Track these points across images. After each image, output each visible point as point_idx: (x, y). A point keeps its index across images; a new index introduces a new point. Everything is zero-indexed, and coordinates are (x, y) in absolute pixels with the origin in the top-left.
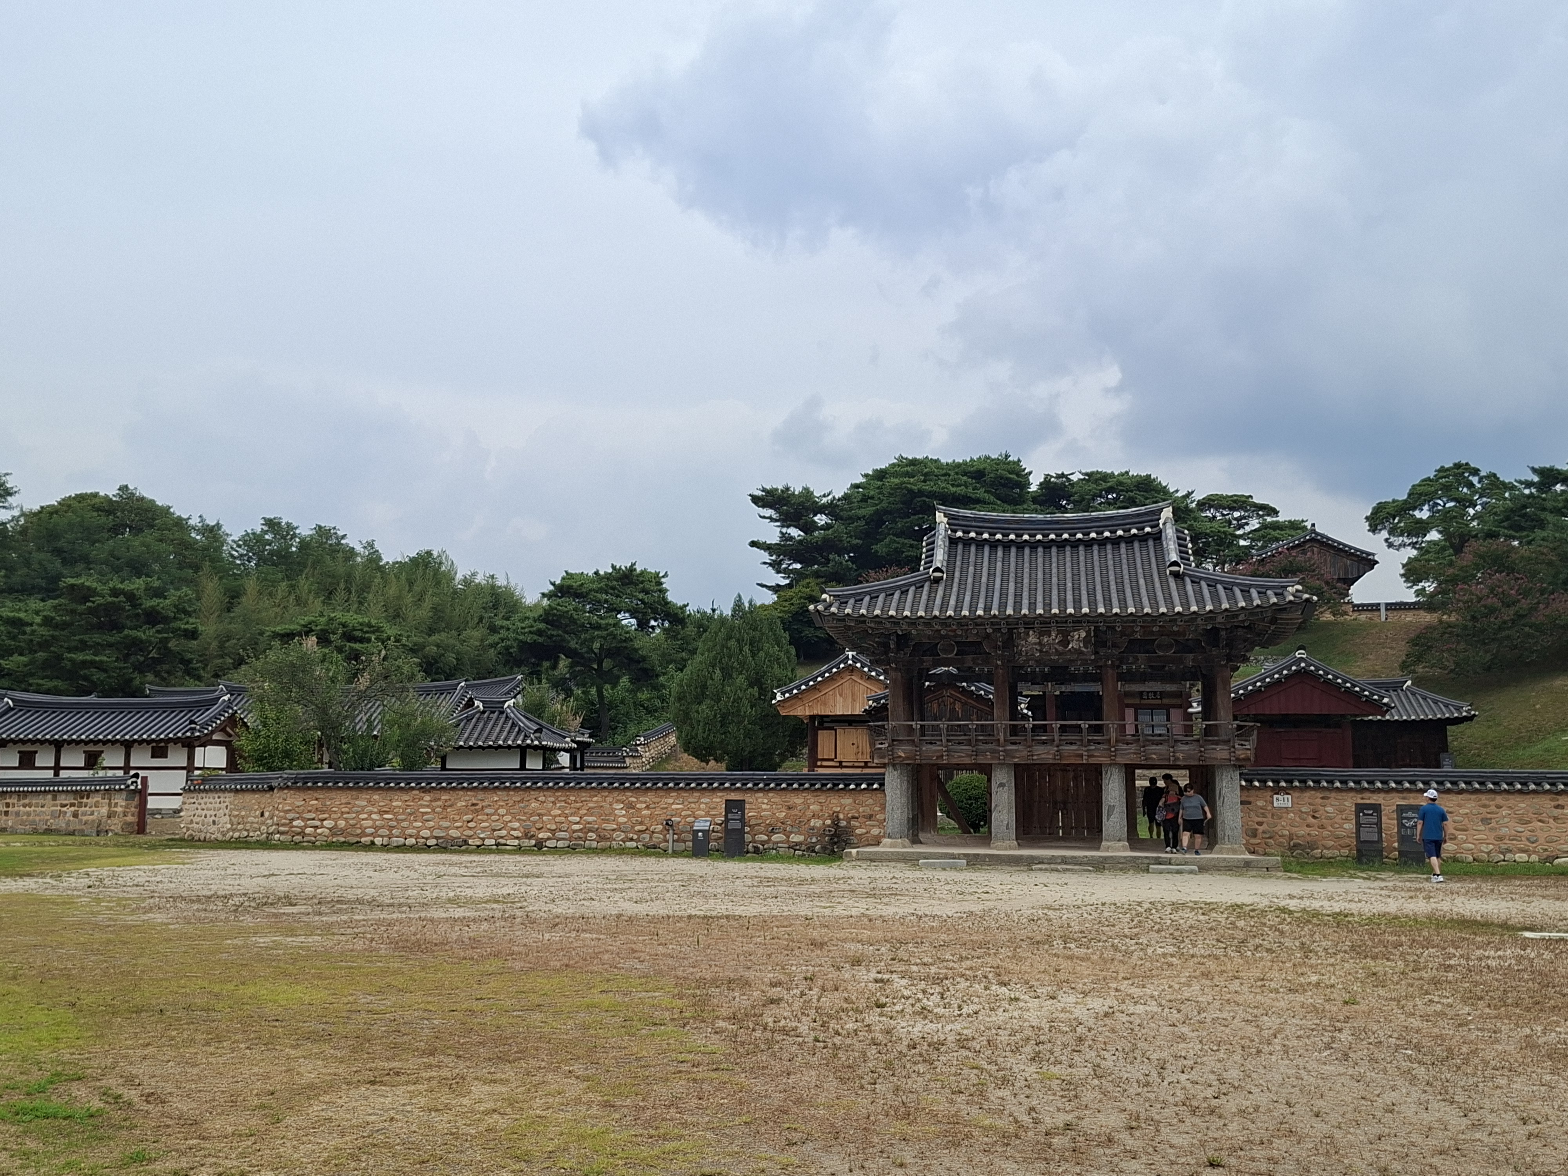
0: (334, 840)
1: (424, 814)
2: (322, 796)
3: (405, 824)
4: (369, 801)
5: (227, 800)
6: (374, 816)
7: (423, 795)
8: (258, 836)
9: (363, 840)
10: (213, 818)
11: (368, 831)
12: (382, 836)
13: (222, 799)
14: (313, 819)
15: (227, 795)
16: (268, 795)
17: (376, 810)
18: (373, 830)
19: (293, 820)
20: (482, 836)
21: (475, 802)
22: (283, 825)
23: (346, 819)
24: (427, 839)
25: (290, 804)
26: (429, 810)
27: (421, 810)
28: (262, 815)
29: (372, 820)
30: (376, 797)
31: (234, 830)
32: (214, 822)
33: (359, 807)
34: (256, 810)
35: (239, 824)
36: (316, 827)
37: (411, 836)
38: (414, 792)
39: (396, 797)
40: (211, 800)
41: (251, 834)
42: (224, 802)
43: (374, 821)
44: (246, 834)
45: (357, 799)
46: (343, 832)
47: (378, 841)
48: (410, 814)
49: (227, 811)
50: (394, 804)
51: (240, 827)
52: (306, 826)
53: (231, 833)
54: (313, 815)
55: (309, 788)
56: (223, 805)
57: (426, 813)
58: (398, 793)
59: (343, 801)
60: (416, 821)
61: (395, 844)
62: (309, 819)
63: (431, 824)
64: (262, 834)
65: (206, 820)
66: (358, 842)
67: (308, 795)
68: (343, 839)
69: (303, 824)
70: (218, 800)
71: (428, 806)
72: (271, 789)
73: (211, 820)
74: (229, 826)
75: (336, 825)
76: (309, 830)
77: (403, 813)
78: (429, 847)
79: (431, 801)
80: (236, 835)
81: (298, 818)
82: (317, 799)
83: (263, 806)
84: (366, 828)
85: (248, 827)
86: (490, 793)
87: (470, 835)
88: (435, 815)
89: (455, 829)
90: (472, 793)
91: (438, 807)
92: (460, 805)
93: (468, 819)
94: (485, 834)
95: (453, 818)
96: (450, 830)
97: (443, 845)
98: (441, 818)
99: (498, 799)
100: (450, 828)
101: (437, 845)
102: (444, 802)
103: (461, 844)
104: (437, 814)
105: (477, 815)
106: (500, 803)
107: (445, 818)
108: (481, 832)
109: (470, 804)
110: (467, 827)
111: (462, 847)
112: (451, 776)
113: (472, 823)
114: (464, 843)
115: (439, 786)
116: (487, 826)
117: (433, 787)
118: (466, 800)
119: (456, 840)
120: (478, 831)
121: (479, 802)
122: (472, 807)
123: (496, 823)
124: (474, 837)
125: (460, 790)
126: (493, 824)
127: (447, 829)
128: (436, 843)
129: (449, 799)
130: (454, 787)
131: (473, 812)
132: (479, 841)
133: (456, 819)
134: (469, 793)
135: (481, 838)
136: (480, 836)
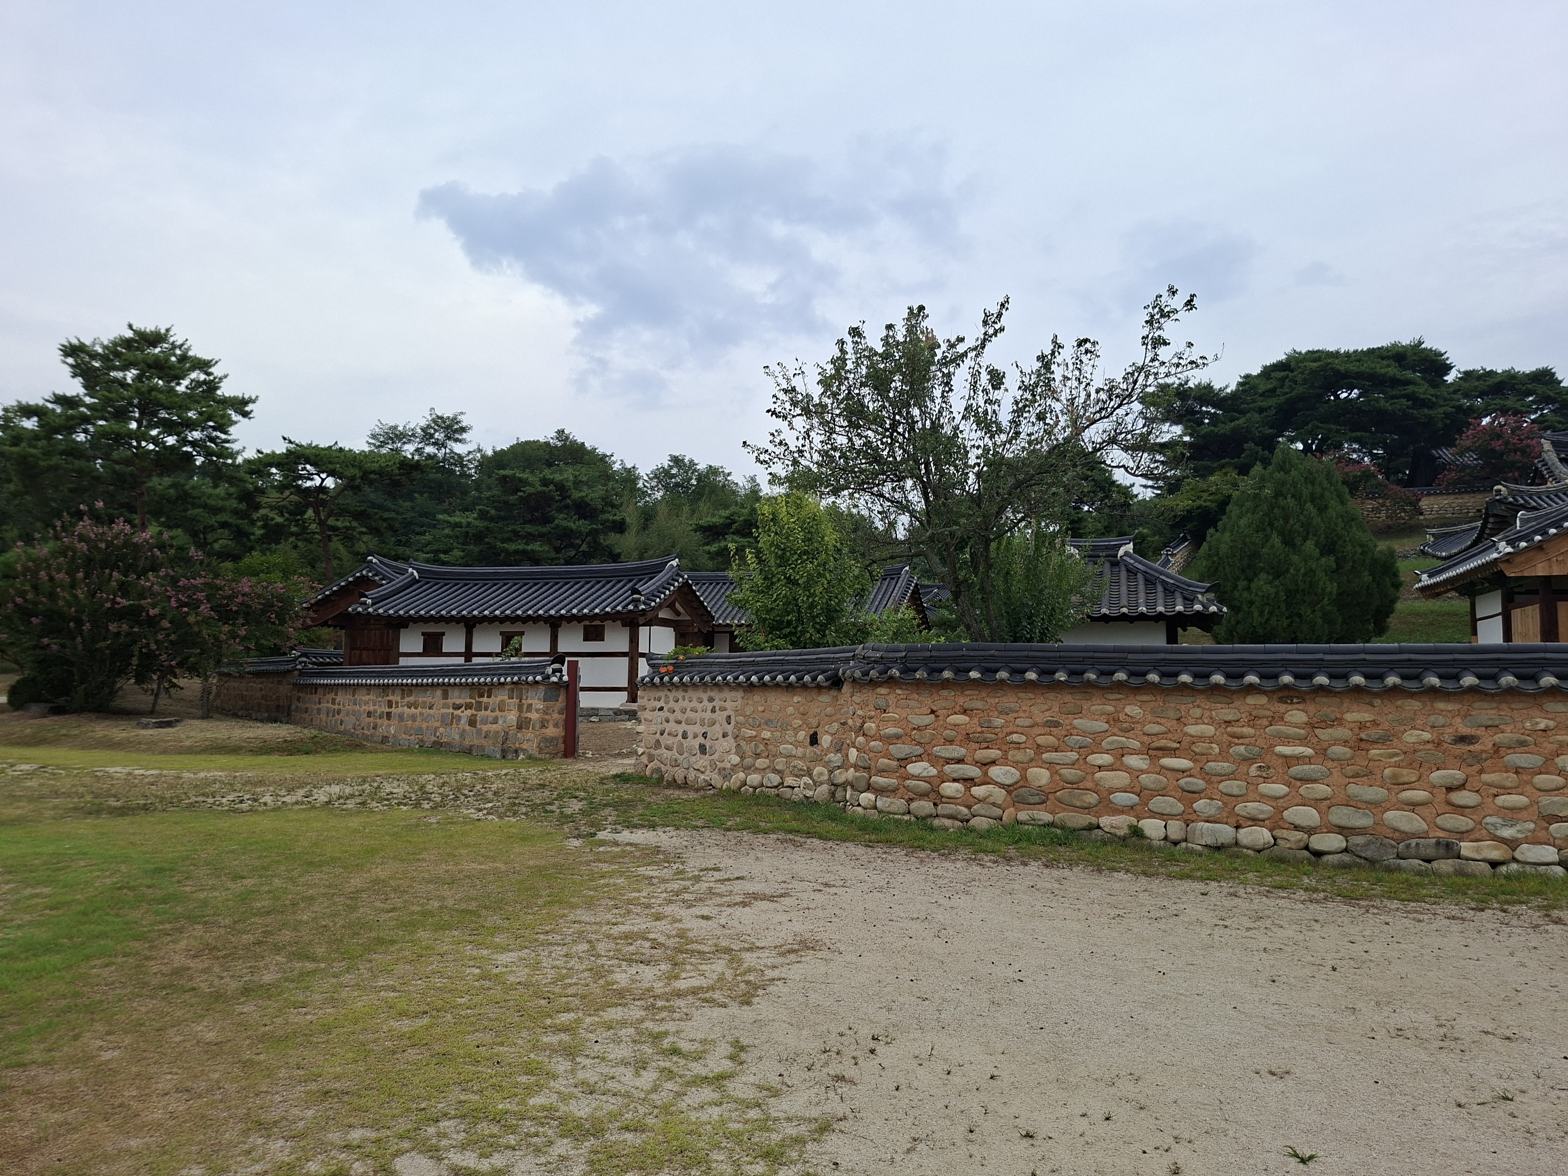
0: (1022, 816)
1: (1289, 761)
2: (978, 704)
3: (1234, 786)
4: (1113, 720)
5: (729, 704)
6: (1134, 761)
7: (1282, 707)
8: (807, 786)
9: (1106, 821)
10: (701, 740)
11: (1121, 798)
12: (1161, 816)
13: (717, 703)
14: (960, 761)
15: (728, 694)
16: (825, 698)
17: (1135, 744)
18: (1134, 798)
19: (904, 761)
20: (1507, 833)
21: (1465, 731)
22: (881, 772)
23: (1050, 765)
24: (1310, 831)
25: (896, 722)
26: (1309, 751)
27: (1279, 749)
28: (814, 740)
29: (1128, 769)
30: (1133, 710)
31: (747, 769)
32: (703, 749)
33: (1084, 733)
34: (796, 730)
35: (758, 755)
36: (969, 781)
37: (1255, 821)
38: (1251, 700)
39: (1197, 712)
40: (695, 704)
41: (789, 781)
42: (723, 709)
43: (1135, 773)
44: (775, 779)
45: (1078, 712)
46: (1043, 797)
47: (1152, 828)
48: (1249, 760)
49: (730, 728)
50: (1191, 730)
51: (761, 763)
52: (943, 778)
53: (742, 775)
54: (957, 751)
55: (946, 684)
56: (721, 716)
57: (1298, 759)
58: (1200, 700)
59: (1040, 718)
60: (1266, 779)
61: (1210, 841)
62: (948, 761)
63: (1321, 789)
64: (817, 784)
65: (685, 743)
66: (1091, 827)
67: (944, 699)
68: (1047, 817)
69: (934, 771)
70: (710, 706)
71: (1303, 741)
72: (836, 683)
73: (696, 743)
74: (736, 759)
75: (1024, 777)
76: (950, 788)
77: (1223, 756)
78: (1318, 854)
79: (1311, 726)
80: (754, 779)
81: (919, 758)
82: (965, 712)
83: (814, 722)
84: (1112, 791)
85: (780, 763)
86: (1521, 706)
87: (1464, 829)
88: (1330, 764)
89: (1406, 807)
90: (1450, 707)
91: (1336, 742)
92: (1413, 740)
93: (1449, 782)
94: (1518, 827)
95: (1395, 776)
96: (1388, 809)
97: (1368, 854)
98: (1351, 774)
99: (1552, 724)
100: (1389, 805)
101: (1346, 850)
102: (1357, 730)
103: (1431, 852)
104: (1335, 764)
105: (1481, 772)
106: (1559, 738)
107: (1366, 774)
108: (1500, 821)
109: (1448, 738)
110: (1449, 803)
111: (1435, 864)
112: (1368, 657)
113: (1465, 793)
114: (1442, 851)
115: (1339, 685)
116: (1519, 805)
117: (1321, 687)
118: (1433, 727)
119: (1413, 842)
120: (1488, 820)
121: (1481, 732)
122: (1459, 746)
123: (1556, 799)
124: (1477, 835)
125: (1411, 695)
126: (1545, 800)
127: (1373, 805)
128: (1344, 845)
129: (1375, 723)
130: (1395, 687)
131: (1462, 761)
132: (1496, 848)
133: (1406, 779)
134: (1441, 705)
135: (1504, 841)
136: (1498, 833)
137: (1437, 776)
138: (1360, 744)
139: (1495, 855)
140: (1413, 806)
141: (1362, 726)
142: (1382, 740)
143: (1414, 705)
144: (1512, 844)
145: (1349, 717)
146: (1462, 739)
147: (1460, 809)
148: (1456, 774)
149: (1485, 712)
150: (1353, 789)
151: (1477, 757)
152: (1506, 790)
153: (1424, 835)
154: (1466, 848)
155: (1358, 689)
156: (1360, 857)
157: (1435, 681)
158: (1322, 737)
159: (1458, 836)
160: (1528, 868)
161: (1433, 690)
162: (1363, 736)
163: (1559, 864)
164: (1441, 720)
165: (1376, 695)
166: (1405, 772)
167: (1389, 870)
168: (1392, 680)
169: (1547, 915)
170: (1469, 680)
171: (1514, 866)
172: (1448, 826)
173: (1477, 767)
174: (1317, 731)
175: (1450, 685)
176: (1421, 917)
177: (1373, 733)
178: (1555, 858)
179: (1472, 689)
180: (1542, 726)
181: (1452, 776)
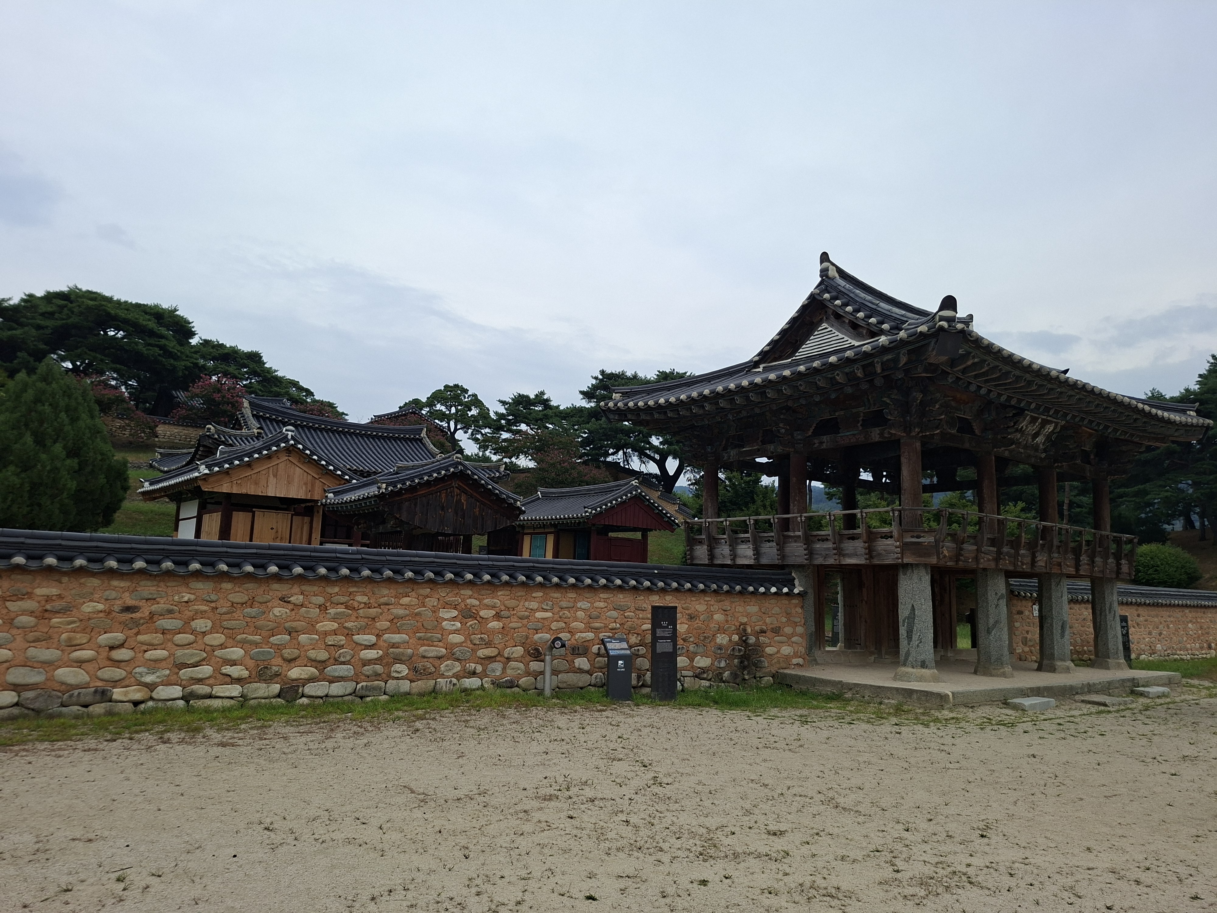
20: (149, 679)
21: (131, 602)
79: (3, 599)
86: (174, 584)
87: (117, 678)
88: (14, 631)
89: (75, 664)
90: (123, 584)
91: (24, 612)
92: (89, 610)
93: (111, 643)
94: (158, 674)
95: (70, 639)
96: (60, 667)
97: (36, 705)
98: (31, 639)
99: (192, 597)
100: (60, 663)
101: (17, 704)
102: (43, 603)
103: (88, 699)
104: (20, 631)
105: (138, 634)
106: (196, 607)
107: (45, 639)
108: (145, 670)
109: (117, 608)
110: (110, 659)
111: (91, 708)
112: (64, 543)
113: (123, 650)
114: (98, 697)
115: (34, 564)
116: (161, 657)
117: (18, 567)
118: (107, 600)
119: (76, 692)
120: (138, 670)
121: (142, 603)
122: (124, 614)
123: (186, 651)
124: (127, 682)
125: (93, 574)
126: (179, 652)
127: (49, 665)
128: (16, 700)
129: (60, 597)
130: (81, 568)
131: (125, 625)
132: (139, 691)
133: (78, 642)
134: (115, 583)
135: (146, 685)
136: (143, 679)
137: (104, 639)
138: (44, 615)
139: (138, 696)
140: (80, 663)
141: (48, 599)
142: (64, 611)
143: (95, 582)
144: (151, 687)
145: (38, 591)
146: (128, 609)
147: (117, 663)
148: (119, 636)
149: (147, 588)
150: (32, 652)
151: (136, 623)
152: (154, 646)
153: (86, 686)
154: (117, 693)
155: (50, 569)
156: (29, 709)
157: (113, 564)
158: (12, 609)
159: (113, 684)
160: (160, 704)
161: (111, 571)
162: (48, 607)
163: (182, 699)
164: (114, 594)
165: (65, 574)
166: (78, 636)
167: (51, 717)
168: (80, 562)
169: (161, 738)
170: (140, 564)
171: (150, 703)
172: (106, 677)
173: (135, 631)
174: (8, 604)
175: (125, 568)
176: (61, 753)
177: (58, 604)
178: (180, 694)
179: (141, 571)
180: (186, 599)
181: (115, 638)
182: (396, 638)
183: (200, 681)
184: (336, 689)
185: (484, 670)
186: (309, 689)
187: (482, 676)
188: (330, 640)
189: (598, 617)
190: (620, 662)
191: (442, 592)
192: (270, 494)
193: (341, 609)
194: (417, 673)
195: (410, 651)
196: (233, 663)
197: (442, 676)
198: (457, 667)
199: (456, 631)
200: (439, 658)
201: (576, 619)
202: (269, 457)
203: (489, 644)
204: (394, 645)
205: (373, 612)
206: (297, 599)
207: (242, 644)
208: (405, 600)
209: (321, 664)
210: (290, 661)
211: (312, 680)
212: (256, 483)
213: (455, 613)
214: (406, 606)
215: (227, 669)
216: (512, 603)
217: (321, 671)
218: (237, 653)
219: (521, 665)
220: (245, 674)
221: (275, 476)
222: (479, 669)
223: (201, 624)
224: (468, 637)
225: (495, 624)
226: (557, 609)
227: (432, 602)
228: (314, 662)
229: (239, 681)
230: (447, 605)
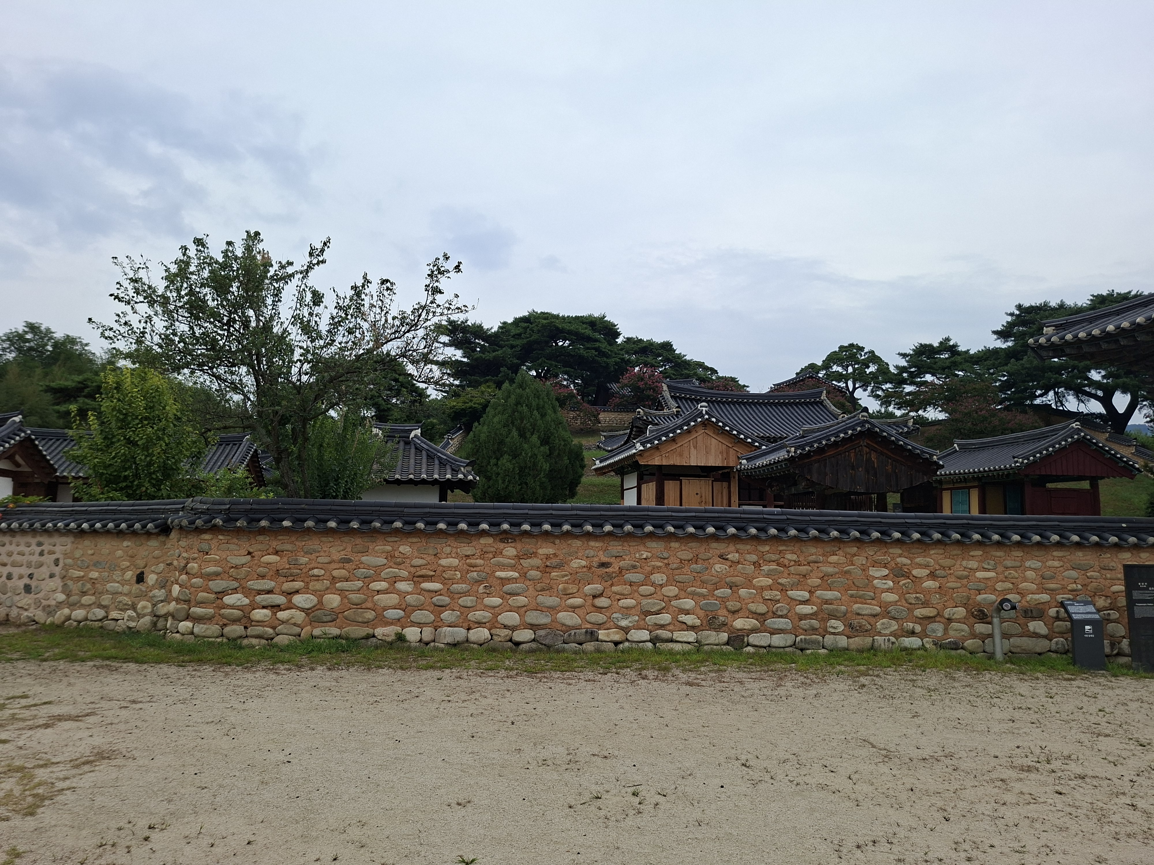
0: (317, 632)
1: (504, 581)
2: (288, 547)
3: (467, 601)
4: (390, 556)
5: (58, 549)
6: (402, 586)
7: (502, 545)
8: (130, 618)
9: (379, 631)
10: (26, 580)
11: (392, 614)
12: (419, 625)
13: (46, 548)
14: (269, 592)
15: (57, 540)
16: (153, 543)
17: (404, 574)
18: (401, 613)
19: (221, 594)
20: (624, 623)
21: (605, 559)
22: (200, 603)
23: (341, 592)
24: (513, 629)
25: (217, 563)
26: (516, 575)
27: (499, 574)
28: (140, 578)
29: (398, 592)
30: (405, 549)
31: (72, 606)
32: (28, 589)
33: (368, 567)
34: (124, 570)
35: (84, 593)
36: (276, 608)
37: (480, 624)
38: (483, 541)
39: (448, 550)
41: (114, 614)
42: (51, 553)
43: (402, 594)
44: (100, 613)
45: (365, 551)
46: (334, 616)
47: (412, 634)
48: (478, 582)
49: (57, 570)
50: (444, 562)
51: (86, 600)
52: (254, 606)
53: (66, 611)
54: (268, 584)
55: (262, 531)
56: (49, 559)
57: (509, 580)
58: (451, 541)
59: (336, 556)
60: (489, 595)
61: (449, 640)
62: (259, 592)
63: (522, 600)
64: (140, 616)
65: (10, 584)
66: (368, 637)
67: (258, 544)
68: (335, 631)
69: (246, 601)
70: (38, 549)
71: (513, 568)
72: (165, 530)
73: (21, 584)
74: (61, 597)
75: (320, 602)
76: (259, 614)
77: (463, 580)
78: (517, 644)
79: (518, 557)
80: (79, 614)
81: (235, 591)
82: (276, 553)
83: (141, 563)
84: (385, 609)
85: (106, 599)
86: (634, 544)
87: (601, 622)
88: (528, 583)
89: (570, 610)
90: (597, 544)
91: (532, 568)
92: (575, 565)
93: (594, 592)
94: (630, 619)
95: (565, 589)
96: (560, 611)
97: (547, 642)
98: (539, 589)
99: (649, 555)
100: (560, 608)
101: (534, 640)
102: (544, 560)
103: (582, 638)
104: (531, 583)
105: (612, 585)
106: (653, 563)
107: (548, 589)
108: (620, 616)
109: (595, 564)
110: (594, 606)
111: (584, 645)
112: (554, 512)
113: (603, 599)
114: (589, 637)
115: (536, 530)
116: (631, 605)
117: (526, 532)
118: (587, 557)
119: (573, 632)
120: (615, 615)
121: (612, 560)
122: (601, 569)
123: (650, 601)
124: (608, 626)
125: (576, 537)
126: (644, 602)
127: (553, 609)
128: (533, 636)
129: (555, 555)
130: (568, 532)
131: (603, 578)
132: (617, 633)
133: (571, 591)
134: (592, 543)
135: (622, 628)
136: (619, 623)
137: (588, 589)
138: (546, 569)
139: (617, 638)
140: (574, 608)
141: (548, 557)
142: (559, 566)
143: (577, 543)
144: (626, 630)
145: (541, 551)
146: (603, 565)
147: (600, 609)
148: (598, 587)
149: (615, 547)
150: (540, 599)
151: (610, 576)
152: (625, 596)
153: (579, 627)
154: (602, 634)
155: (546, 532)
156: (542, 644)
157: (589, 528)
158: (524, 565)
159: (598, 627)
160: (634, 645)
161: (588, 534)
162: (548, 564)
163: (650, 641)
164: (592, 553)
165: (557, 537)
166: (570, 586)
167: (558, 651)
168: (566, 527)
169: (640, 674)
170: (608, 528)
171: (627, 644)
172: (593, 620)
173: (609, 583)
174: (522, 561)
175: (598, 531)
176: (570, 681)
177: (554, 561)
178: (648, 637)
179: (610, 534)
180: (644, 556)
181: (596, 589)
182: (829, 595)
183: (662, 627)
184: (777, 640)
185: (924, 630)
186: (753, 639)
187: (923, 635)
188: (767, 594)
189: (1052, 578)
190: (1087, 627)
191: (870, 551)
192: (693, 464)
193: (774, 566)
194: (853, 630)
195: (843, 608)
196: (687, 612)
197: (879, 634)
198: (894, 626)
199: (888, 590)
200: (874, 616)
201: (1025, 580)
202: (689, 431)
203: (926, 604)
204: (827, 602)
205: (803, 569)
206: (733, 556)
207: (693, 595)
208: (833, 559)
209: (761, 617)
210: (734, 612)
211: (754, 630)
212: (681, 455)
213: (886, 572)
214: (835, 564)
215: (683, 618)
216: (948, 562)
217: (762, 623)
218: (688, 603)
219: (965, 627)
220: (698, 622)
221: (695, 447)
222: (918, 628)
223: (659, 578)
224: (902, 595)
225: (930, 584)
226: (1000, 569)
227: (860, 560)
228: (755, 615)
229: (693, 628)
230: (876, 564)
